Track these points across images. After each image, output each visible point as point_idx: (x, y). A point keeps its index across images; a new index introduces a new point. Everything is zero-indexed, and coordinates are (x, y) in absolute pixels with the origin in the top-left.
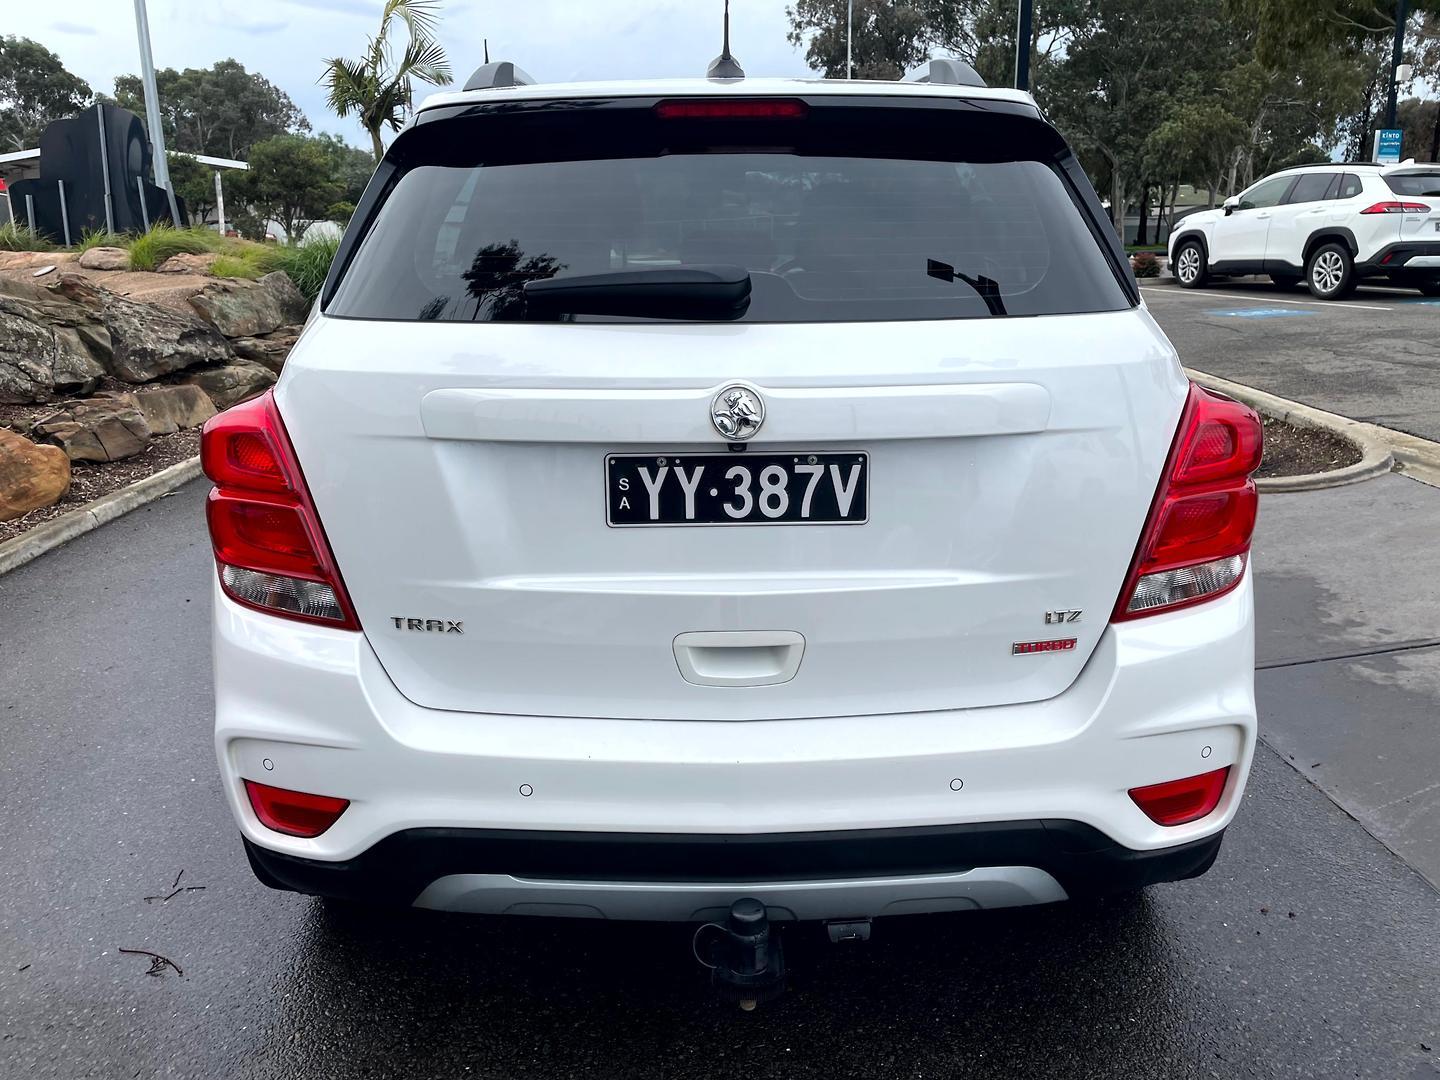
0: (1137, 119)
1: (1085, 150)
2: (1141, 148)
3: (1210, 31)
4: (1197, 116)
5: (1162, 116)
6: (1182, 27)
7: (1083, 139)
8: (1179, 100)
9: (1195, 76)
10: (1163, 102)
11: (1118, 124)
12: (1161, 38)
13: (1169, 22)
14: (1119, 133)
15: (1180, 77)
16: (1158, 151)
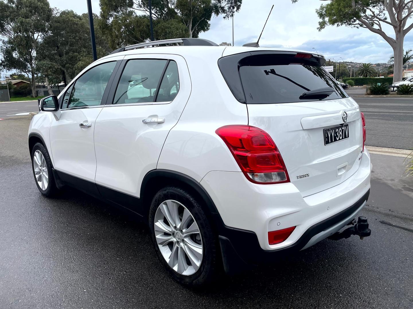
0: (70, 60)
1: (57, 68)
2: (74, 68)
3: (86, 38)
4: (88, 60)
5: (78, 60)
6: (78, 36)
7: (56, 65)
8: (82, 56)
9: (84, 50)
10: (77, 56)
11: (65, 61)
12: (73, 38)
13: (74, 34)
14: (66, 64)
15: (80, 49)
16: (79, 69)
